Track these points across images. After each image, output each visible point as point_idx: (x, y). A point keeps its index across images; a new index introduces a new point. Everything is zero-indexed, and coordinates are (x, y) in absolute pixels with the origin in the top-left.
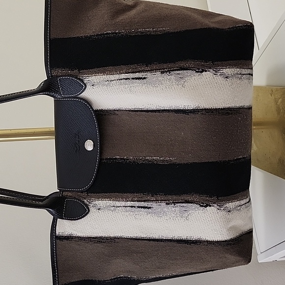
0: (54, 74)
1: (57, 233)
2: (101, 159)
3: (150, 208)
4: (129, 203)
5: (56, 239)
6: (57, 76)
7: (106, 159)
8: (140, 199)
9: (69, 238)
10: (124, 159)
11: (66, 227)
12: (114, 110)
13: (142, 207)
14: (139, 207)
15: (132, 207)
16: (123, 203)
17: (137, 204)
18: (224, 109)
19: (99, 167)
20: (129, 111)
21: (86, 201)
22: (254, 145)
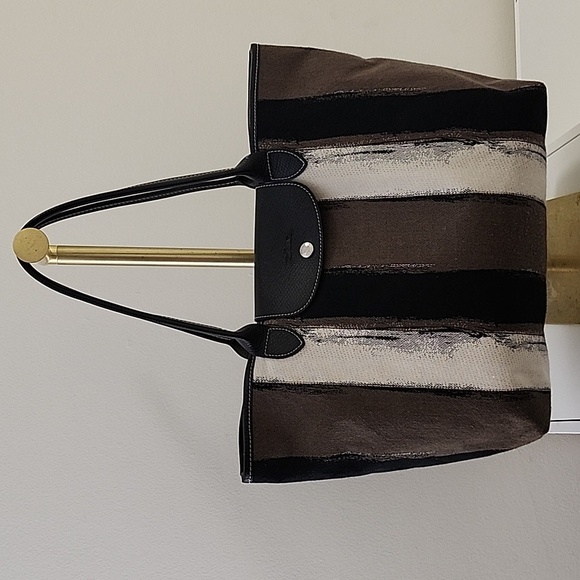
0: (262, 146)
1: (255, 378)
2: (324, 270)
3: (395, 338)
4: (363, 332)
5: (252, 388)
6: (266, 151)
7: (332, 270)
8: (380, 326)
9: (273, 386)
10: (358, 269)
11: (269, 369)
12: (345, 200)
13: (382, 338)
14: (377, 338)
15: (368, 337)
16: (355, 332)
17: (376, 333)
18: (505, 195)
19: (320, 280)
20: (367, 200)
21: (299, 330)
22: (551, 286)
